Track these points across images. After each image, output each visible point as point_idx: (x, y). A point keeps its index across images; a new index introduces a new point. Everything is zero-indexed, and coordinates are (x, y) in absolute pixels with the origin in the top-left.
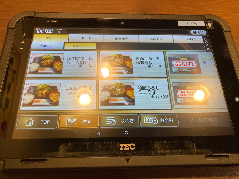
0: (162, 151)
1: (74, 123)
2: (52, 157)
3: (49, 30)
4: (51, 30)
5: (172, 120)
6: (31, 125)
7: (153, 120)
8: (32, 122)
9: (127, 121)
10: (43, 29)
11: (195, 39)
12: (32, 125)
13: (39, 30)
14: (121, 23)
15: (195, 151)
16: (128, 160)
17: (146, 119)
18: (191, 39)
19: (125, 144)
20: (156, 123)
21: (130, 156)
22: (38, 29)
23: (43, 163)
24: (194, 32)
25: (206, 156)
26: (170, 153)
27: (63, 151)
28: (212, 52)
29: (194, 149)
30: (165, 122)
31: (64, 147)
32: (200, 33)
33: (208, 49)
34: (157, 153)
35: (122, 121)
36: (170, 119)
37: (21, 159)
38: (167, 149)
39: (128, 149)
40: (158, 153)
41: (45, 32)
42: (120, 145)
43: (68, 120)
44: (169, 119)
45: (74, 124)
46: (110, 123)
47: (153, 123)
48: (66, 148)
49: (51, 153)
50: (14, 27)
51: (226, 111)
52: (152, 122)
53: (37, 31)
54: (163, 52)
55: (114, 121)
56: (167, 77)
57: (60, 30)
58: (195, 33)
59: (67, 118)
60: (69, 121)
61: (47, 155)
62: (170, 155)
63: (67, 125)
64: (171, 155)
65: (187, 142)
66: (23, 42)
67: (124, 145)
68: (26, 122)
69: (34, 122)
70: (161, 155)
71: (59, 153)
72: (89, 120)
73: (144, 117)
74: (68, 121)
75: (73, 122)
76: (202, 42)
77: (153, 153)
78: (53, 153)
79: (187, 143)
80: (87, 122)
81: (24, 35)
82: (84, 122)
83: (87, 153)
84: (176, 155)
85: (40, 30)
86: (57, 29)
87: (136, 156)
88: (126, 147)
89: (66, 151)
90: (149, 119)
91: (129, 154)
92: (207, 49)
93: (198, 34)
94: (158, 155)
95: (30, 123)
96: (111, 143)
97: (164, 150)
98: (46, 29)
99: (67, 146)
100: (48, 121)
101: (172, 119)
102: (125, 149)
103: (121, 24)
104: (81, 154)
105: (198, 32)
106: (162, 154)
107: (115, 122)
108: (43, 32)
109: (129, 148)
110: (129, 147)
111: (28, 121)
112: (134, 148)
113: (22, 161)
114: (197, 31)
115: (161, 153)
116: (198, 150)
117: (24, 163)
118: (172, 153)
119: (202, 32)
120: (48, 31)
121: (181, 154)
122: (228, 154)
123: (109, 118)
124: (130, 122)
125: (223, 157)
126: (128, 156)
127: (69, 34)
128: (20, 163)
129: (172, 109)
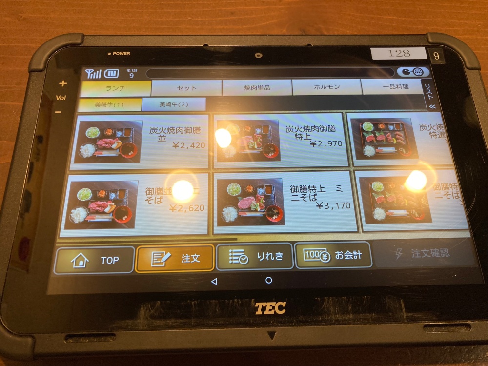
0: (339, 317)
1: (167, 262)
2: (126, 329)
3: (112, 72)
4: (115, 72)
5: (359, 254)
6: (83, 265)
7: (322, 255)
8: (83, 260)
9: (270, 256)
10: (101, 70)
11: (406, 86)
12: (84, 267)
13: (93, 73)
14: (256, 55)
15: (403, 316)
16: (272, 334)
17: (307, 252)
18: (397, 87)
19: (266, 302)
20: (327, 260)
21: (277, 326)
22: (90, 70)
23: (109, 341)
24: (403, 71)
25: (426, 326)
26: (354, 320)
27: (147, 318)
28: (440, 113)
29: (402, 312)
30: (344, 257)
31: (147, 310)
32: (417, 74)
33: (432, 106)
34: (328, 320)
35: (259, 257)
36: (355, 252)
37: (66, 334)
38: (348, 313)
39: (272, 312)
40: (331, 320)
41: (105, 76)
42: (256, 306)
43: (154, 256)
44: (352, 252)
45: (165, 264)
46: (237, 261)
47: (320, 261)
48: (152, 312)
49: (123, 321)
50: (41, 67)
51: (467, 235)
52: (319, 258)
53: (88, 74)
54: (341, 114)
55: (245, 257)
56: (349, 166)
57: (133, 72)
58: (406, 72)
59: (153, 252)
60: (156, 258)
61: (115, 325)
62: (355, 324)
63: (152, 266)
64: (357, 324)
65: (389, 297)
66: (62, 98)
67: (264, 304)
68: (73, 262)
69: (88, 261)
70: (337, 325)
71: (138, 321)
72: (195, 255)
73: (304, 249)
74: (153, 258)
75: (164, 260)
76: (421, 92)
77: (321, 321)
78: (127, 321)
79: (388, 299)
80: (191, 259)
81: (63, 83)
82: (186, 260)
83: (193, 321)
84: (365, 324)
85: (95, 73)
86: (128, 70)
87: (288, 326)
88: (267, 309)
89: (152, 317)
90: (312, 253)
91: (273, 322)
92: (430, 107)
93: (412, 74)
94: (330, 325)
95: (81, 263)
96: (240, 302)
97: (343, 313)
98: (106, 71)
99: (153, 307)
100: (116, 259)
101: (358, 252)
102: (266, 312)
103: (256, 57)
104: (181, 323)
105: (413, 71)
106: (338, 322)
107: (246, 259)
108: (100, 77)
109: (275, 312)
110: (274, 308)
111: (76, 259)
112: (284, 311)
113: (68, 337)
114: (410, 69)
115: (337, 320)
116: (410, 315)
117: (71, 341)
118: (358, 321)
119: (419, 70)
120: (109, 75)
121: (377, 321)
122: (469, 322)
123: (234, 251)
124: (275, 258)
125: (459, 327)
126: (273, 326)
127: (151, 80)
128: (65, 342)
129: (358, 232)
